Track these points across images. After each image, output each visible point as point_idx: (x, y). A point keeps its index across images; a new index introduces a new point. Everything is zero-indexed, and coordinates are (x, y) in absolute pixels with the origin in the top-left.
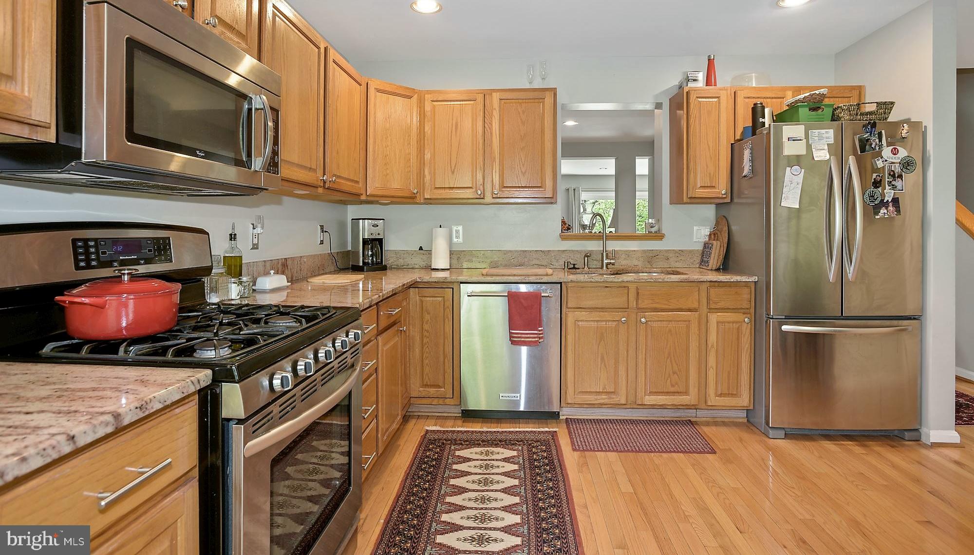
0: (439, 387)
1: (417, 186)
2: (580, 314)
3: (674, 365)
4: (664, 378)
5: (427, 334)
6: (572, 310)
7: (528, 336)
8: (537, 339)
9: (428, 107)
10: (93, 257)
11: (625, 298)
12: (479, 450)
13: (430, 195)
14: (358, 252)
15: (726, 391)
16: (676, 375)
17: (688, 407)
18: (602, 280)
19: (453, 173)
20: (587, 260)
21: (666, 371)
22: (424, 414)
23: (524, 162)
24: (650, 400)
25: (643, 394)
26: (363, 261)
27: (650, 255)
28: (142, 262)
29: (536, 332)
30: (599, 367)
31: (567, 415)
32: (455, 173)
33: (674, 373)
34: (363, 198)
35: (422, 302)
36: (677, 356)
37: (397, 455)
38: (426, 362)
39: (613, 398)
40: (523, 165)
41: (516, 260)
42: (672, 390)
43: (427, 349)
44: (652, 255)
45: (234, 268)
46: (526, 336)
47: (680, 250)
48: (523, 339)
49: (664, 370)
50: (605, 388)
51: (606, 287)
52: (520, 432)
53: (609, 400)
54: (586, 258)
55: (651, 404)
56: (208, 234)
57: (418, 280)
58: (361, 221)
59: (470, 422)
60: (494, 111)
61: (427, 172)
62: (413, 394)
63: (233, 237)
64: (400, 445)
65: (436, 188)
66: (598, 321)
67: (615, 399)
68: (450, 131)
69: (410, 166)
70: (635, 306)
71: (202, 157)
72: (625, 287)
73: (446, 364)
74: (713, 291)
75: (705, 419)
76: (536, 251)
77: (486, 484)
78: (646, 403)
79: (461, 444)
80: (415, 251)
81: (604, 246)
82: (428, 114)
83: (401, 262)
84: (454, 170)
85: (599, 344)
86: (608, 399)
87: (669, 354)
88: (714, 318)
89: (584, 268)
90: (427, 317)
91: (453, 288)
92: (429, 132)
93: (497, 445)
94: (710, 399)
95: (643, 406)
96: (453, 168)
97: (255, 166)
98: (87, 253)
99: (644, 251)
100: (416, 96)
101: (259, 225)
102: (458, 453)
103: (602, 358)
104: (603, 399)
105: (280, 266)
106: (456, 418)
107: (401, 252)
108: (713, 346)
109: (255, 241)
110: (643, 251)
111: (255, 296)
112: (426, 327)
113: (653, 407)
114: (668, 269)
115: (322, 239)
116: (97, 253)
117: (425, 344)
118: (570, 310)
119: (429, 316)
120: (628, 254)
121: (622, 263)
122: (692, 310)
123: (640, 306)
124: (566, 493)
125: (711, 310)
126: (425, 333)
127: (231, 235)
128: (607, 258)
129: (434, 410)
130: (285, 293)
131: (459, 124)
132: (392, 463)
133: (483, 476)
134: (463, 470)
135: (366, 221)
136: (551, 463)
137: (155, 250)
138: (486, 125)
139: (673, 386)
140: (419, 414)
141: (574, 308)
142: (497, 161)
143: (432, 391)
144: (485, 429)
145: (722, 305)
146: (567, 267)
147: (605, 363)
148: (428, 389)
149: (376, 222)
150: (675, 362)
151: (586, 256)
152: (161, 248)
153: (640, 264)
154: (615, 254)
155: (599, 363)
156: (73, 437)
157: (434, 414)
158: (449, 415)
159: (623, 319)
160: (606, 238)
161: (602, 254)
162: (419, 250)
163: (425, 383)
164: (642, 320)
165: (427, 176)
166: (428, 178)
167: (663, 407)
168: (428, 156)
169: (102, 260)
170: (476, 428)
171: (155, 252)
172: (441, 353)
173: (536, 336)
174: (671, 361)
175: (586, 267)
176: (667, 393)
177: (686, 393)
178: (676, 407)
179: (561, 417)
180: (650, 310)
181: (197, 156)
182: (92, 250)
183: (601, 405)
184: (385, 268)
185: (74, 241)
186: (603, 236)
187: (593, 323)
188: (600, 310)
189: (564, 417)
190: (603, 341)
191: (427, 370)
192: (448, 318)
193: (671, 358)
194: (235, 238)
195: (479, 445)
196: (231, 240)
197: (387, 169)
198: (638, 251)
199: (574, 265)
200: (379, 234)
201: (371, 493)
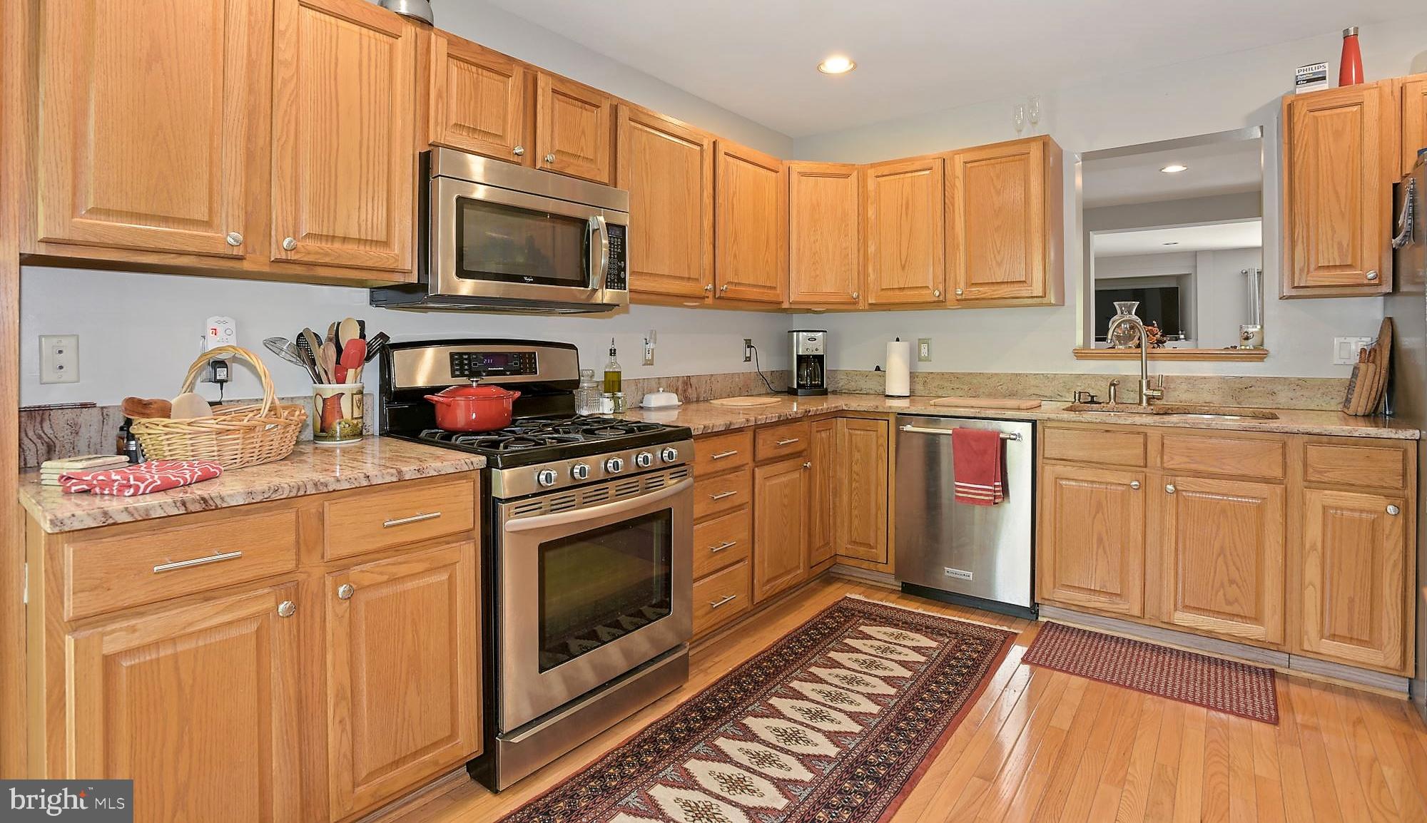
0: (871, 547)
1: (859, 288)
2: (1061, 469)
3: (1232, 568)
4: (1212, 587)
5: (857, 478)
6: (1054, 462)
7: (980, 492)
8: (991, 498)
9: (871, 184)
10: (466, 367)
11: (1140, 451)
12: (889, 630)
13: (876, 300)
14: (792, 372)
15: (1344, 632)
16: (1235, 585)
17: (1262, 645)
18: (1098, 421)
19: (903, 268)
20: (1115, 389)
21: (1215, 576)
22: (855, 579)
23: (1000, 247)
24: (1184, 618)
25: (1172, 607)
26: (798, 383)
27: (1237, 386)
28: (508, 373)
29: (991, 488)
30: (1094, 553)
31: (1049, 618)
32: (907, 268)
33: (1232, 582)
34: (786, 305)
35: (850, 435)
36: (1238, 555)
37: (792, 615)
38: (855, 512)
39: (1118, 604)
40: (999, 252)
41: (1005, 387)
42: (1228, 609)
43: (856, 497)
44: (1241, 387)
45: (612, 384)
46: (976, 492)
47: (1299, 379)
48: (970, 496)
49: (1212, 574)
50: (1105, 586)
51: (1107, 431)
52: (963, 624)
53: (1110, 606)
54: (1113, 388)
55: (1186, 625)
56: (577, 349)
57: (845, 408)
58: (795, 333)
59: (907, 600)
60: (957, 179)
61: (870, 270)
62: (842, 552)
63: (613, 352)
64: (804, 606)
65: (883, 290)
66: (1092, 482)
67: (1122, 607)
68: (899, 214)
69: (848, 264)
70: (1159, 464)
71: (531, 282)
72: (1139, 433)
73: (879, 520)
74: (1313, 452)
75: (1309, 675)
76: (1035, 374)
77: (869, 666)
78: (1176, 622)
79: (875, 620)
80: (870, 371)
81: (1144, 369)
82: (872, 194)
83: (853, 385)
84: (905, 265)
85: (1094, 518)
86: (1110, 603)
87: (1222, 548)
88: (1317, 499)
89: (1108, 403)
90: (857, 456)
91: (888, 421)
92: (873, 218)
93: (918, 631)
94: (1308, 640)
95: (1171, 626)
96: (903, 263)
97: (593, 285)
98: (461, 364)
99: (1224, 380)
100: (855, 174)
101: (652, 341)
102: (862, 628)
103: (1100, 540)
104: (1100, 602)
105: (680, 383)
106: (893, 591)
107: (853, 373)
108: (1313, 548)
109: (649, 357)
110: (1222, 378)
111: (642, 414)
112: (855, 468)
113: (1192, 631)
114: (1264, 411)
115: (748, 355)
116: (469, 364)
117: (855, 489)
118: (1048, 461)
119: (859, 454)
120: (1191, 381)
121: (1177, 396)
122: (1270, 481)
123: (1169, 464)
124: (963, 704)
125: (1310, 484)
126: (855, 476)
127: (611, 350)
128: (1148, 387)
129: (868, 577)
130: (676, 412)
131: (910, 203)
132: (782, 621)
133: (871, 657)
134: (854, 646)
135: (801, 333)
136: (976, 664)
137: (521, 363)
138: (947, 201)
139: (1229, 603)
140: (851, 578)
141: (1055, 459)
142: (962, 248)
143: (862, 549)
144: (920, 611)
145: (1330, 476)
146: (1079, 400)
147: (1103, 547)
148: (857, 548)
149: (812, 335)
150: (1234, 564)
151: (1112, 384)
152: (527, 363)
153: (1216, 399)
154: (1165, 383)
155: (1095, 546)
156: (368, 477)
157: (868, 582)
158: (886, 586)
159: (1134, 483)
160: (1146, 357)
161: (1140, 383)
162: (876, 370)
163: (853, 539)
164: (1169, 487)
165: (871, 275)
166: (872, 277)
167: (1210, 635)
168: (871, 249)
169: (473, 370)
170: (909, 607)
171: (520, 365)
172: (873, 504)
173: (989, 493)
174: (1226, 563)
175: (1112, 400)
176: (1218, 613)
177: (1257, 619)
178: (1240, 641)
179: (1040, 619)
180: (1186, 474)
181: (525, 282)
182: (466, 362)
183: (1098, 612)
184: (825, 392)
185: (452, 355)
186: (1142, 353)
187: (1086, 485)
188: (1099, 466)
189: (1045, 620)
190: (1101, 514)
191: (856, 522)
192: (882, 459)
193: (1225, 556)
194: (615, 353)
195: (896, 626)
196: (611, 355)
197: (817, 269)
198: (1211, 378)
199: (1093, 397)
200: (817, 350)
201: (740, 642)
